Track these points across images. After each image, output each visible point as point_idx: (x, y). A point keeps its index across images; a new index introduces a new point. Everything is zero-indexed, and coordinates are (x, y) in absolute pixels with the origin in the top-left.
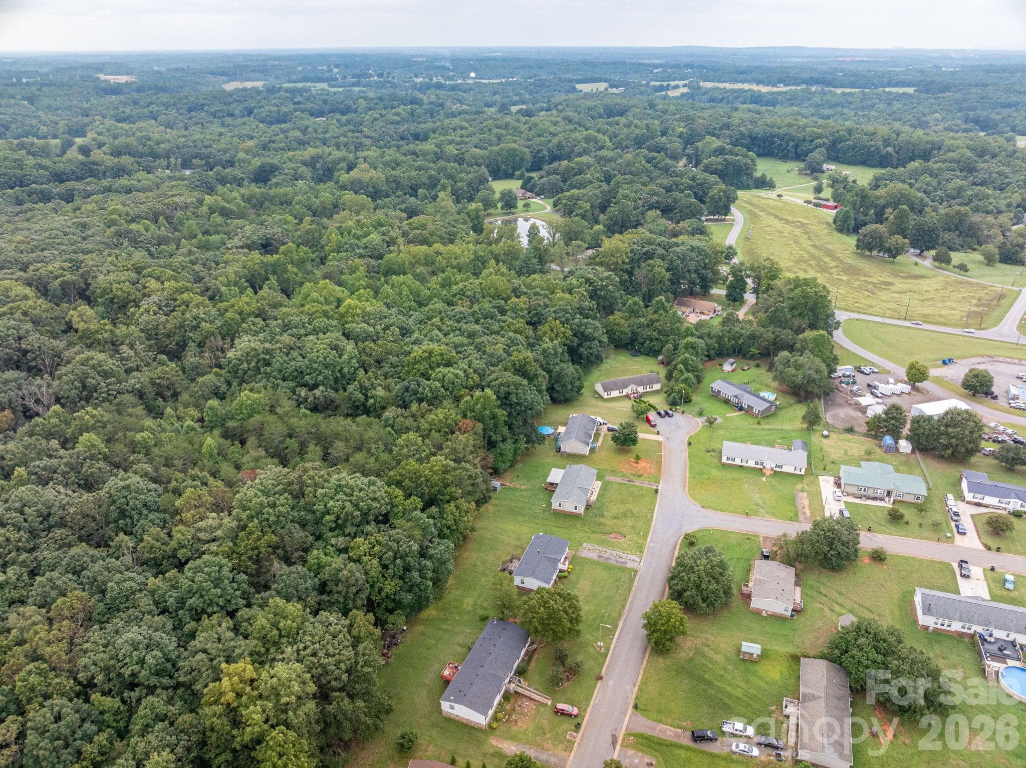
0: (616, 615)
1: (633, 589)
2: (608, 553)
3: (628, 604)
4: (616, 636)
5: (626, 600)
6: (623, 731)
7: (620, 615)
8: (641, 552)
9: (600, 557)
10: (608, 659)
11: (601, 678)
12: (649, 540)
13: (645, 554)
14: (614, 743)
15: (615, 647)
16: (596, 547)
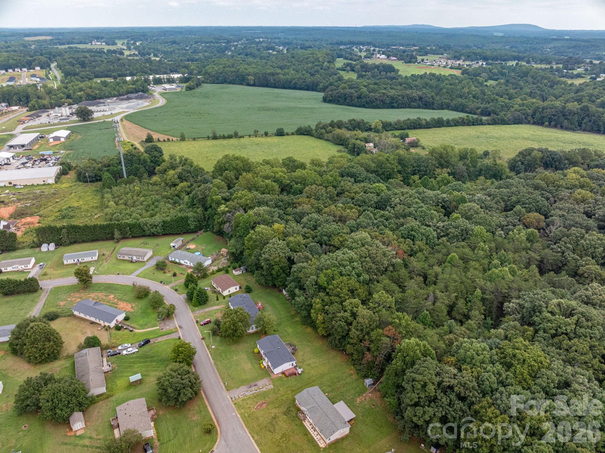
0: (218, 363)
1: (220, 380)
2: (254, 390)
3: (217, 372)
4: (210, 356)
5: (220, 373)
6: (179, 331)
7: (215, 364)
8: (235, 404)
9: (255, 385)
10: (205, 346)
11: (203, 339)
12: (238, 416)
13: (232, 404)
14: (180, 327)
15: (206, 352)
16: (264, 389)
